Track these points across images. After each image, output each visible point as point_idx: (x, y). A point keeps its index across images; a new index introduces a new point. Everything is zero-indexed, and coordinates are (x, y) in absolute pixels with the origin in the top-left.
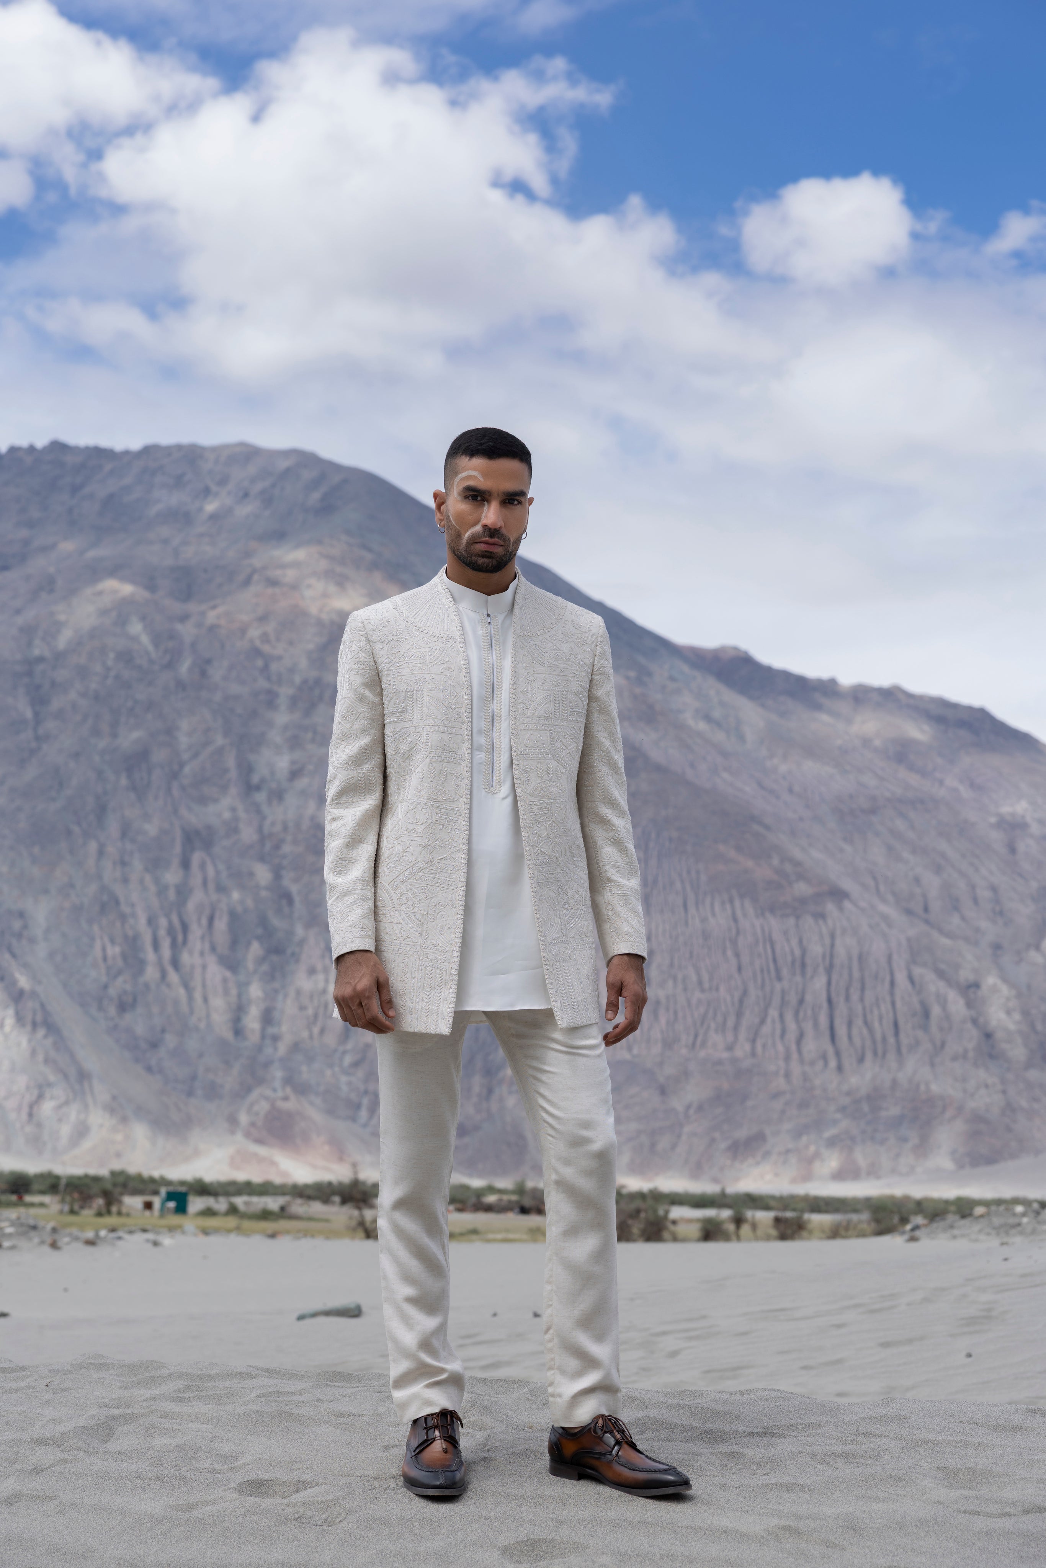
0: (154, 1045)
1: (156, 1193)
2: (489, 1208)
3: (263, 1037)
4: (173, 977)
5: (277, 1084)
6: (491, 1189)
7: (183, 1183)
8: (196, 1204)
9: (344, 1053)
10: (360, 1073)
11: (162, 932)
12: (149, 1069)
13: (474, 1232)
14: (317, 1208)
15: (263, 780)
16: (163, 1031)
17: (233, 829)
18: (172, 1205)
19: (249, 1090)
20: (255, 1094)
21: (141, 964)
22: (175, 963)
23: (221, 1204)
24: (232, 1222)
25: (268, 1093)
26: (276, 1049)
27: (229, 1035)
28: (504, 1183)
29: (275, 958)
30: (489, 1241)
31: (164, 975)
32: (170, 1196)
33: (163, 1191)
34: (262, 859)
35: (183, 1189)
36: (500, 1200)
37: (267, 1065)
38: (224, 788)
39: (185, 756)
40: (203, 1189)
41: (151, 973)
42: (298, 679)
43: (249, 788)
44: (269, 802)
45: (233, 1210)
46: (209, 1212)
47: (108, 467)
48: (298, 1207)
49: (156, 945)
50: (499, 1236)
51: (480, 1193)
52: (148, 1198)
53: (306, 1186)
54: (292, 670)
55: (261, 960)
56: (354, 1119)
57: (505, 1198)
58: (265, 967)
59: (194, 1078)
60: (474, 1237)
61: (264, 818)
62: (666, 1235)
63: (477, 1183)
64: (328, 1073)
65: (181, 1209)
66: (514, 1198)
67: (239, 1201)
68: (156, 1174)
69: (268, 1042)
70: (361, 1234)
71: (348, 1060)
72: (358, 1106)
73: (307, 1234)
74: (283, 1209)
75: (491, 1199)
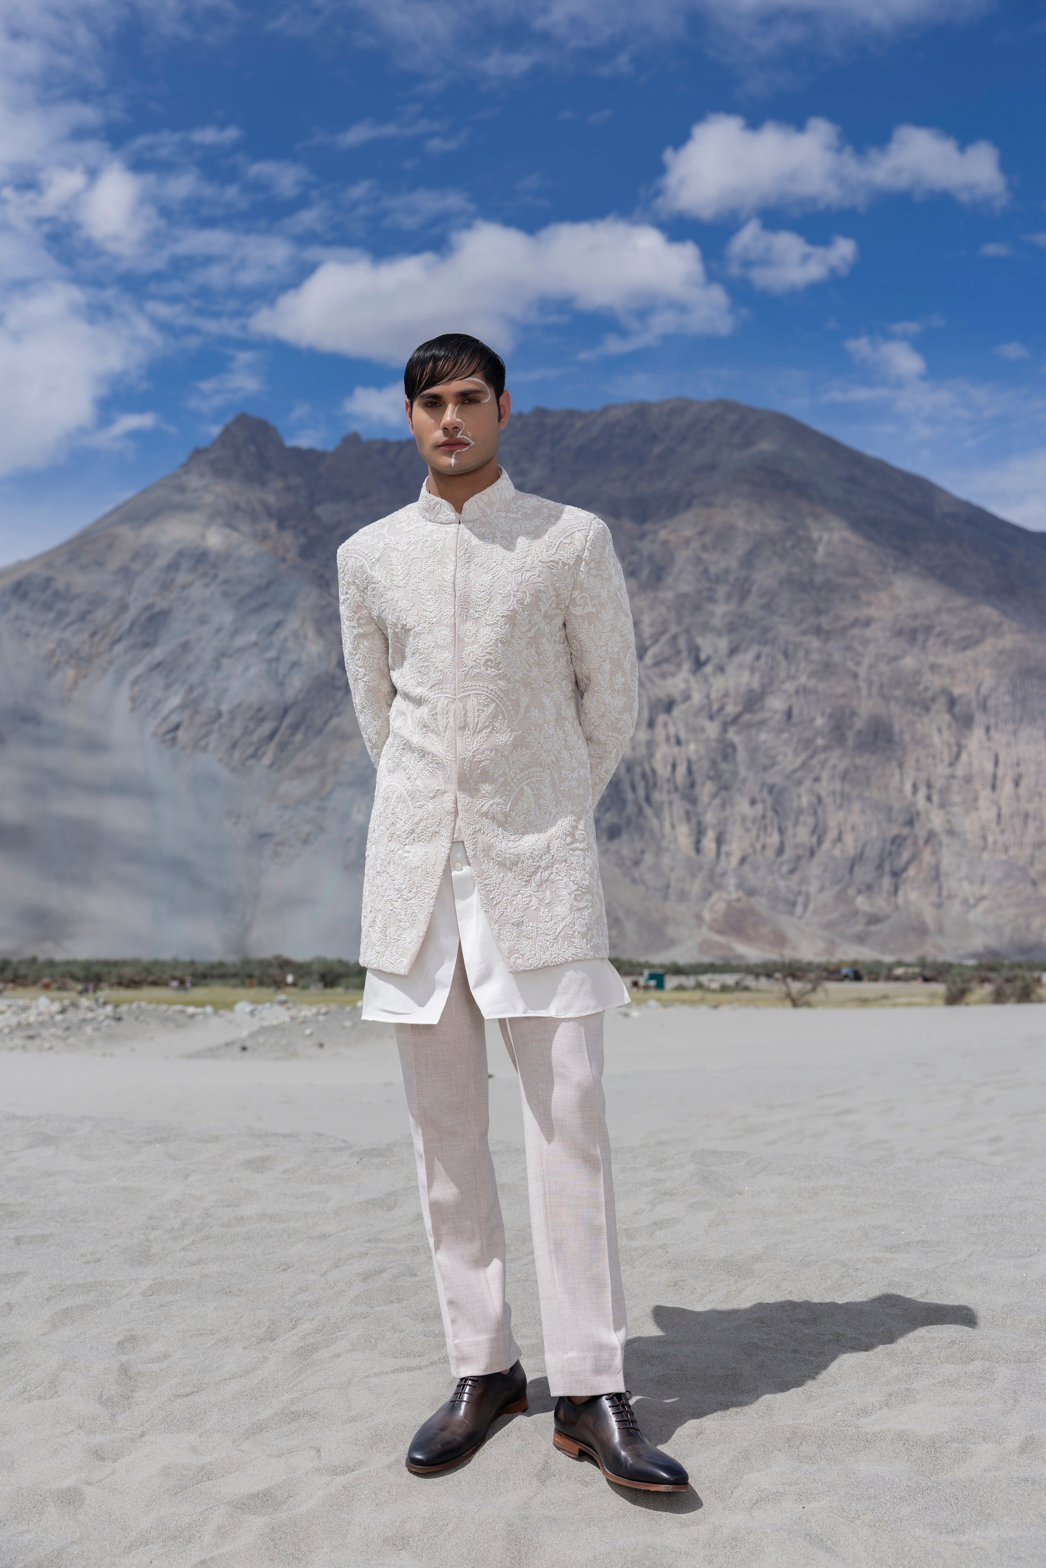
0: (637, 863)
1: (641, 974)
2: (898, 979)
3: (718, 854)
4: (648, 811)
5: (732, 888)
6: (900, 964)
7: (662, 966)
8: (671, 982)
9: (782, 863)
10: (796, 878)
11: (637, 778)
12: (634, 881)
13: (885, 997)
14: (763, 982)
15: (708, 659)
16: (643, 852)
17: (687, 697)
18: (653, 983)
19: (710, 894)
20: (715, 896)
21: (623, 802)
22: (648, 799)
23: (690, 981)
24: (698, 994)
25: (725, 896)
26: (729, 862)
27: (692, 853)
28: (909, 957)
29: (724, 793)
30: (895, 1005)
31: (640, 810)
32: (652, 977)
33: (646, 973)
34: (711, 718)
35: (660, 971)
36: (906, 973)
37: (724, 874)
38: (679, 666)
39: (648, 642)
40: (677, 970)
41: (630, 808)
42: (731, 578)
43: (699, 664)
44: (714, 674)
45: (699, 986)
46: (681, 988)
47: (579, 424)
48: (750, 981)
49: (634, 788)
50: (905, 1000)
51: (890, 967)
52: (634, 978)
53: (757, 966)
54: (727, 571)
55: (715, 795)
56: (791, 913)
57: (911, 970)
58: (717, 801)
59: (668, 886)
60: (885, 1002)
61: (711, 686)
62: (1034, 997)
63: (888, 959)
64: (770, 878)
65: (660, 986)
66: (917, 970)
67: (704, 979)
68: (642, 960)
69: (723, 857)
70: (788, 1003)
71: (785, 869)
72: (794, 904)
73: (751, 1003)
74: (737, 983)
75: (899, 971)
